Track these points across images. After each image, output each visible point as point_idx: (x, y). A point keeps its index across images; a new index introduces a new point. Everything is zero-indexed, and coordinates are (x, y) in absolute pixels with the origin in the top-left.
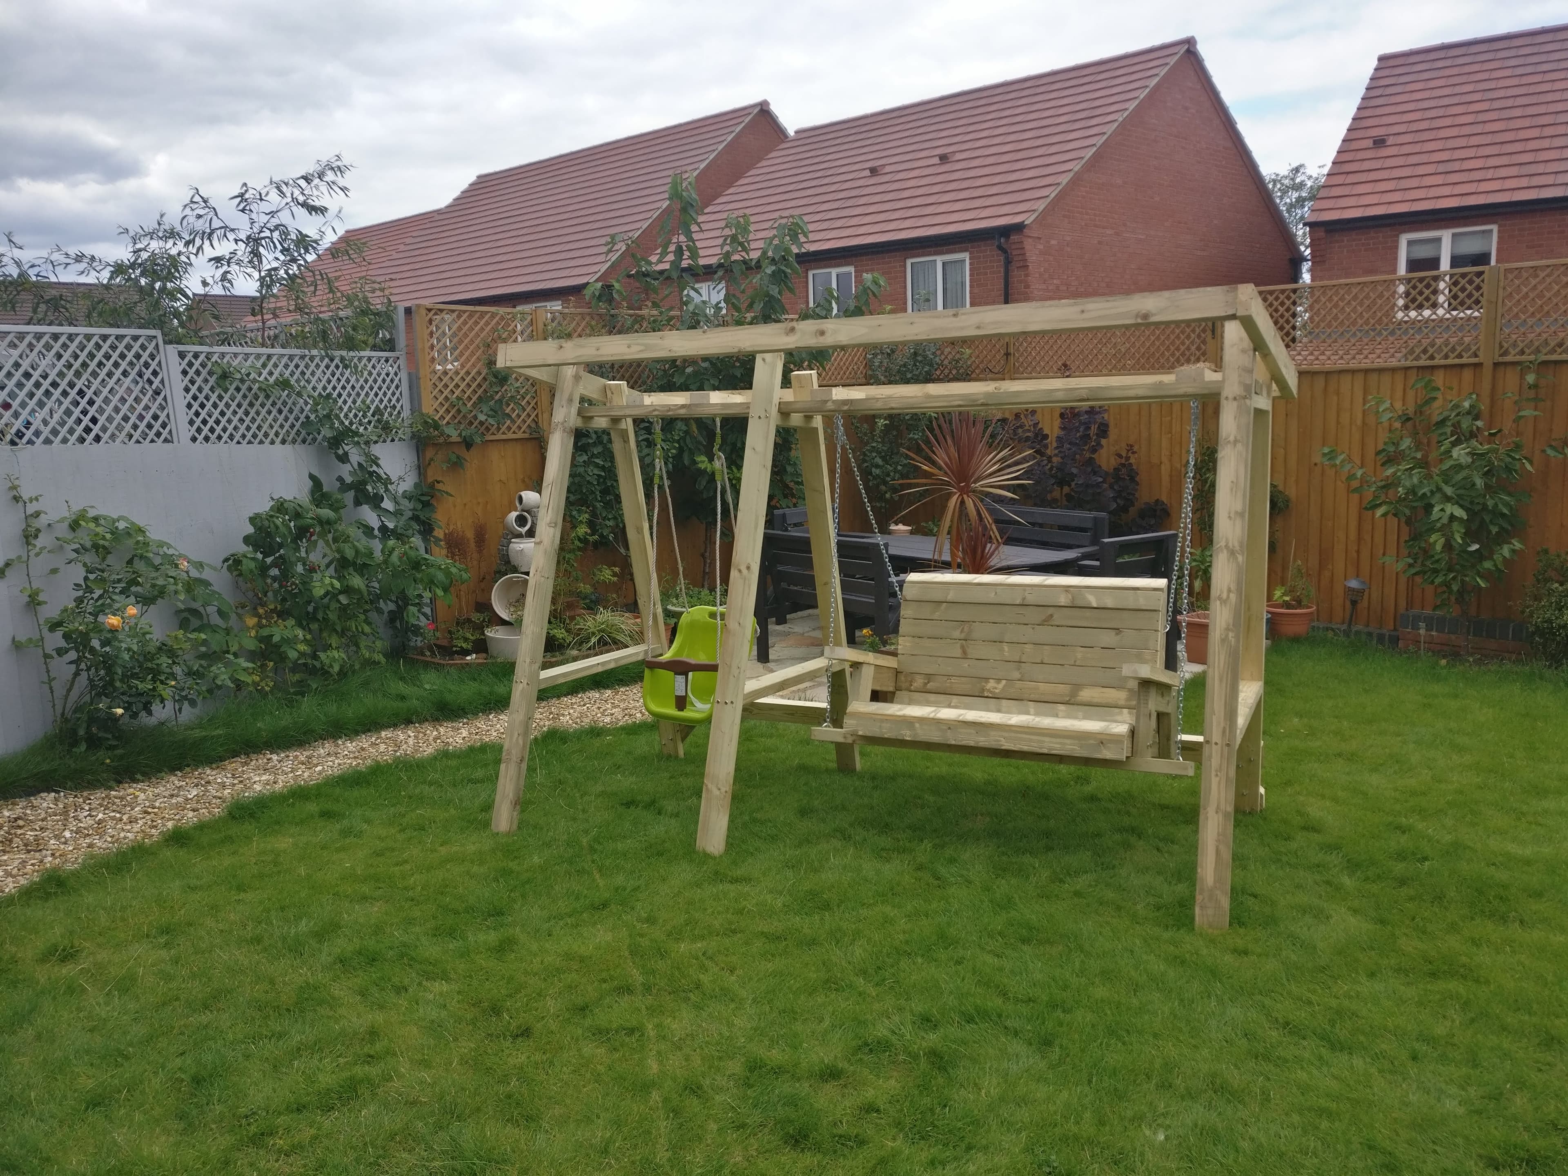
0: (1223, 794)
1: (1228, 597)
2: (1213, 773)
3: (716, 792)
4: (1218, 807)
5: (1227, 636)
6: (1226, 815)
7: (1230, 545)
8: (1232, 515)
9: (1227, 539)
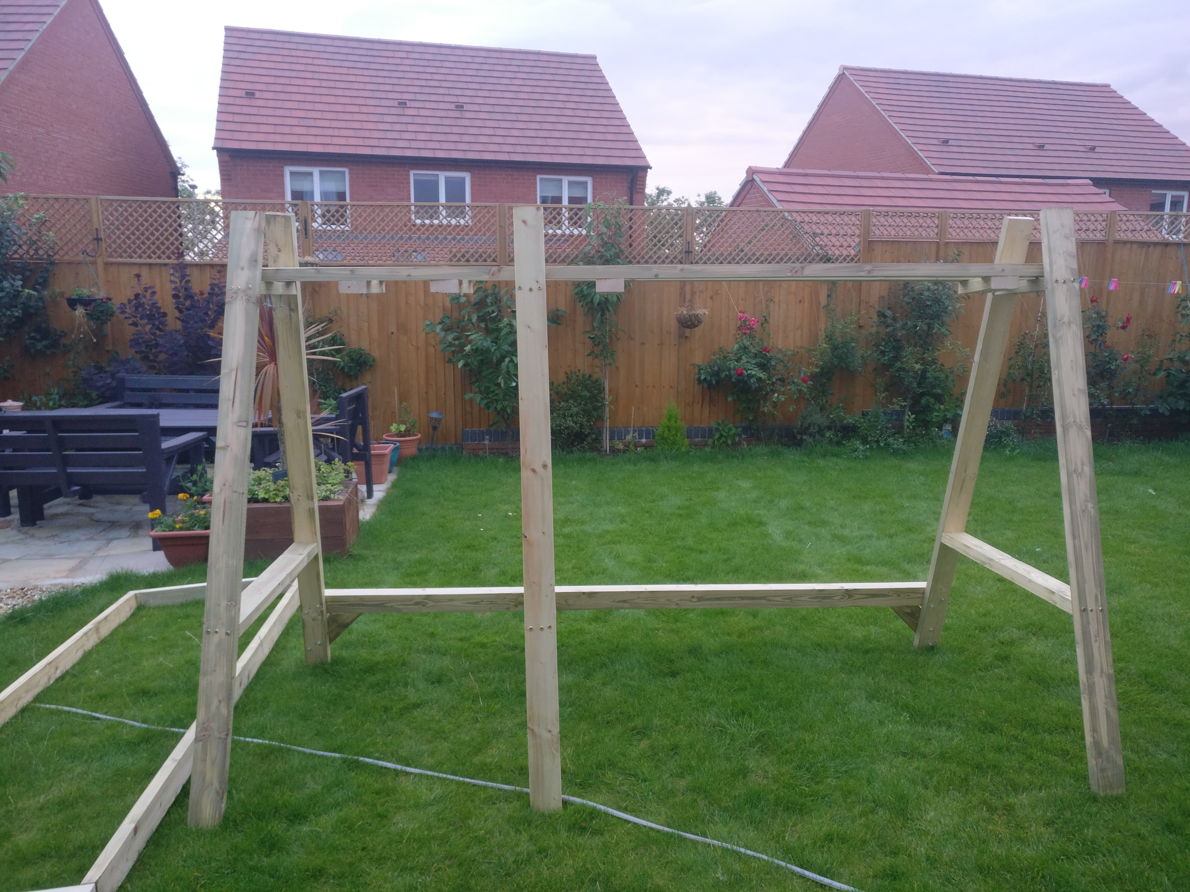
0: (1104, 660)
1: (1083, 469)
2: (1093, 639)
3: (546, 735)
4: (1102, 672)
5: (1086, 507)
6: (1109, 677)
7: (1078, 420)
8: (1076, 392)
9: (1074, 416)
